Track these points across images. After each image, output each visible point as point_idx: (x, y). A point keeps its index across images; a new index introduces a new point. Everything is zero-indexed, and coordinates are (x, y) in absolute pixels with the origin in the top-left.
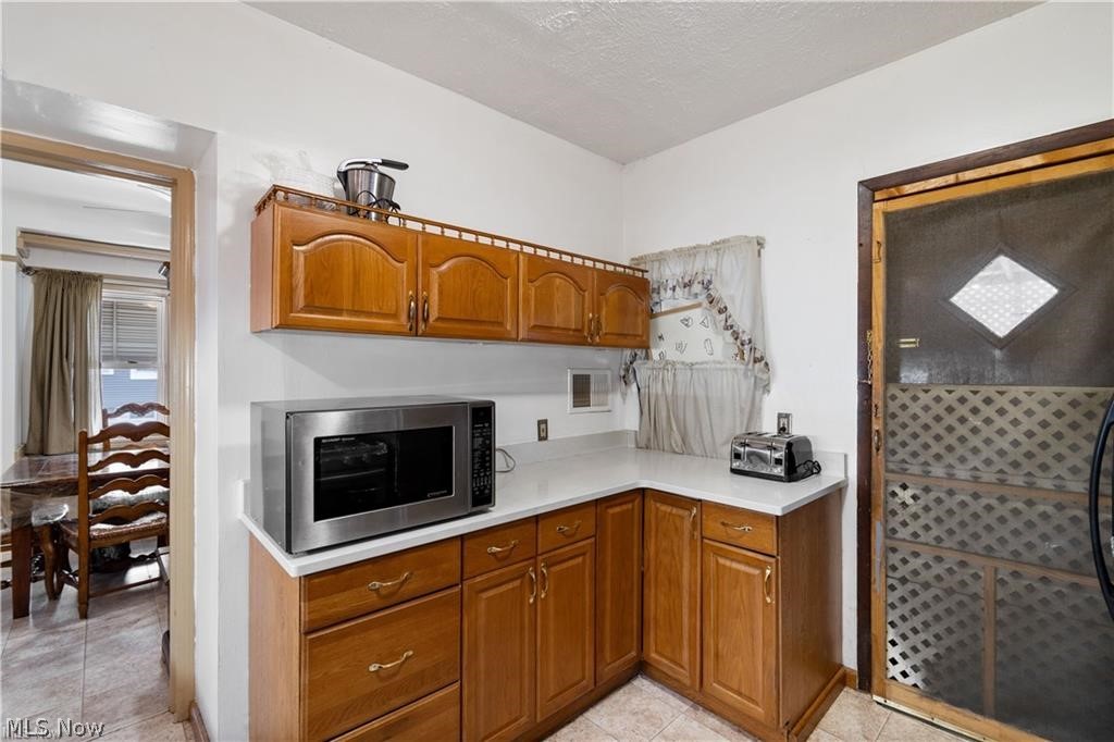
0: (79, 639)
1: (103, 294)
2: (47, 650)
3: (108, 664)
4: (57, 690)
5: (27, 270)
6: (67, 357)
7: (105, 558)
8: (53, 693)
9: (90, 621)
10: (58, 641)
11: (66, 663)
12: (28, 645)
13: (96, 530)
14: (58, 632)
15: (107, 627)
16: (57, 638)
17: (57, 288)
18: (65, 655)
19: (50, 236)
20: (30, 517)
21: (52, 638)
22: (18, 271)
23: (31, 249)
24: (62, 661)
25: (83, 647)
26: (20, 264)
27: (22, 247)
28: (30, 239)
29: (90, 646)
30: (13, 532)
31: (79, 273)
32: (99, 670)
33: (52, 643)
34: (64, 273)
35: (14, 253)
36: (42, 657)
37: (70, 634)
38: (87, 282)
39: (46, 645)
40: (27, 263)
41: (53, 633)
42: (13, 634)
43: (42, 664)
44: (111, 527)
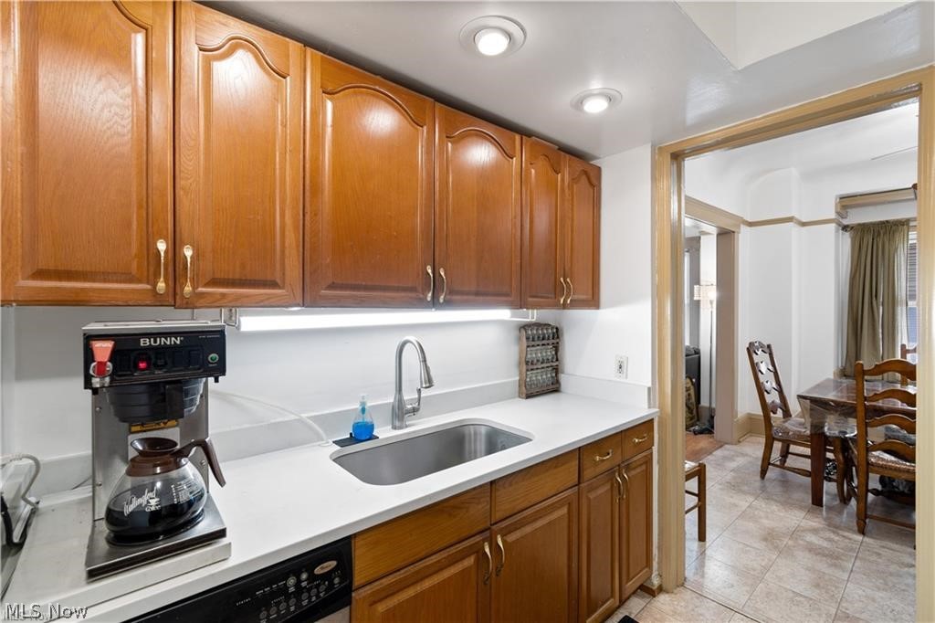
0: (851, 550)
1: (910, 237)
2: (825, 544)
3: (869, 592)
4: (822, 585)
5: (845, 228)
6: (876, 296)
7: (894, 487)
8: (817, 586)
9: (867, 539)
10: (836, 542)
11: (835, 565)
12: (815, 531)
13: (875, 457)
14: (838, 534)
15: (879, 554)
16: (836, 538)
17: (868, 239)
18: (837, 558)
19: (861, 195)
20: (823, 427)
21: (832, 536)
22: (837, 231)
23: (849, 210)
24: (833, 561)
25: (853, 560)
26: (839, 224)
27: (839, 210)
28: (847, 202)
29: (858, 563)
30: (811, 434)
31: (887, 221)
32: (860, 592)
33: (830, 540)
34: (874, 224)
35: (833, 216)
36: (821, 548)
37: (847, 541)
38: (894, 228)
39: (826, 539)
40: (845, 222)
41: (834, 532)
42: (808, 516)
43: (819, 554)
44: (893, 458)
